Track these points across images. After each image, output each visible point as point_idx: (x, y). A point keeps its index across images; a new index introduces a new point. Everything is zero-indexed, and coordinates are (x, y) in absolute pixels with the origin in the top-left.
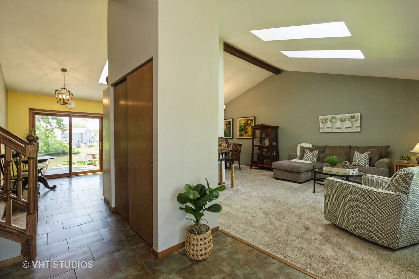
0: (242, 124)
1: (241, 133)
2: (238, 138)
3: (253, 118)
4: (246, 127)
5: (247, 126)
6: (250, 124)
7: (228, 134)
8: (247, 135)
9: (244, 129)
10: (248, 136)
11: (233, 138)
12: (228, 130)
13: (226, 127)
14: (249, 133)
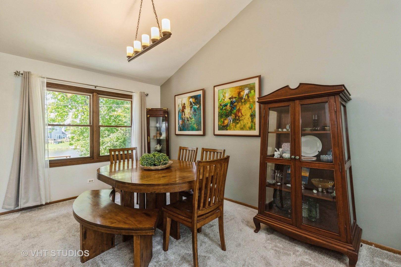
0: (227, 100)
1: (223, 122)
2: (216, 133)
3: (256, 81)
4: (236, 106)
5: (240, 104)
6: (248, 97)
7: (195, 126)
8: (238, 126)
9: (231, 111)
10: (242, 129)
11: (204, 135)
12: (195, 115)
13: (191, 109)
14: (245, 121)
